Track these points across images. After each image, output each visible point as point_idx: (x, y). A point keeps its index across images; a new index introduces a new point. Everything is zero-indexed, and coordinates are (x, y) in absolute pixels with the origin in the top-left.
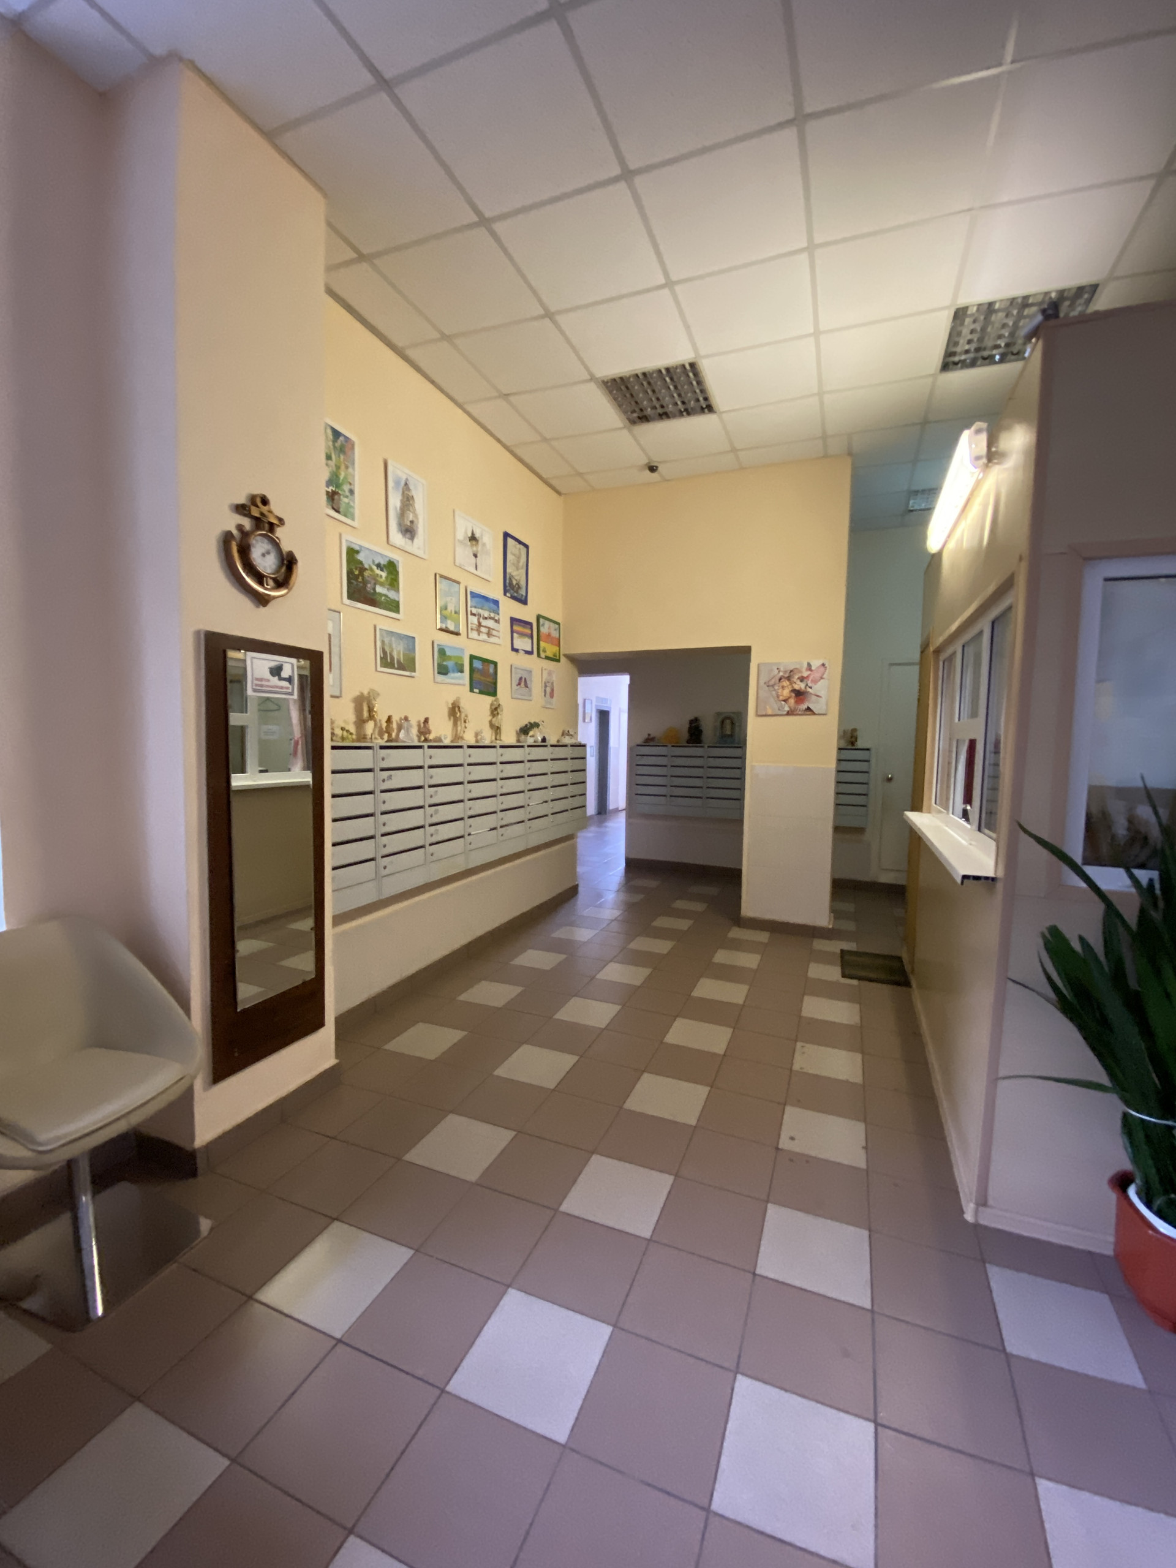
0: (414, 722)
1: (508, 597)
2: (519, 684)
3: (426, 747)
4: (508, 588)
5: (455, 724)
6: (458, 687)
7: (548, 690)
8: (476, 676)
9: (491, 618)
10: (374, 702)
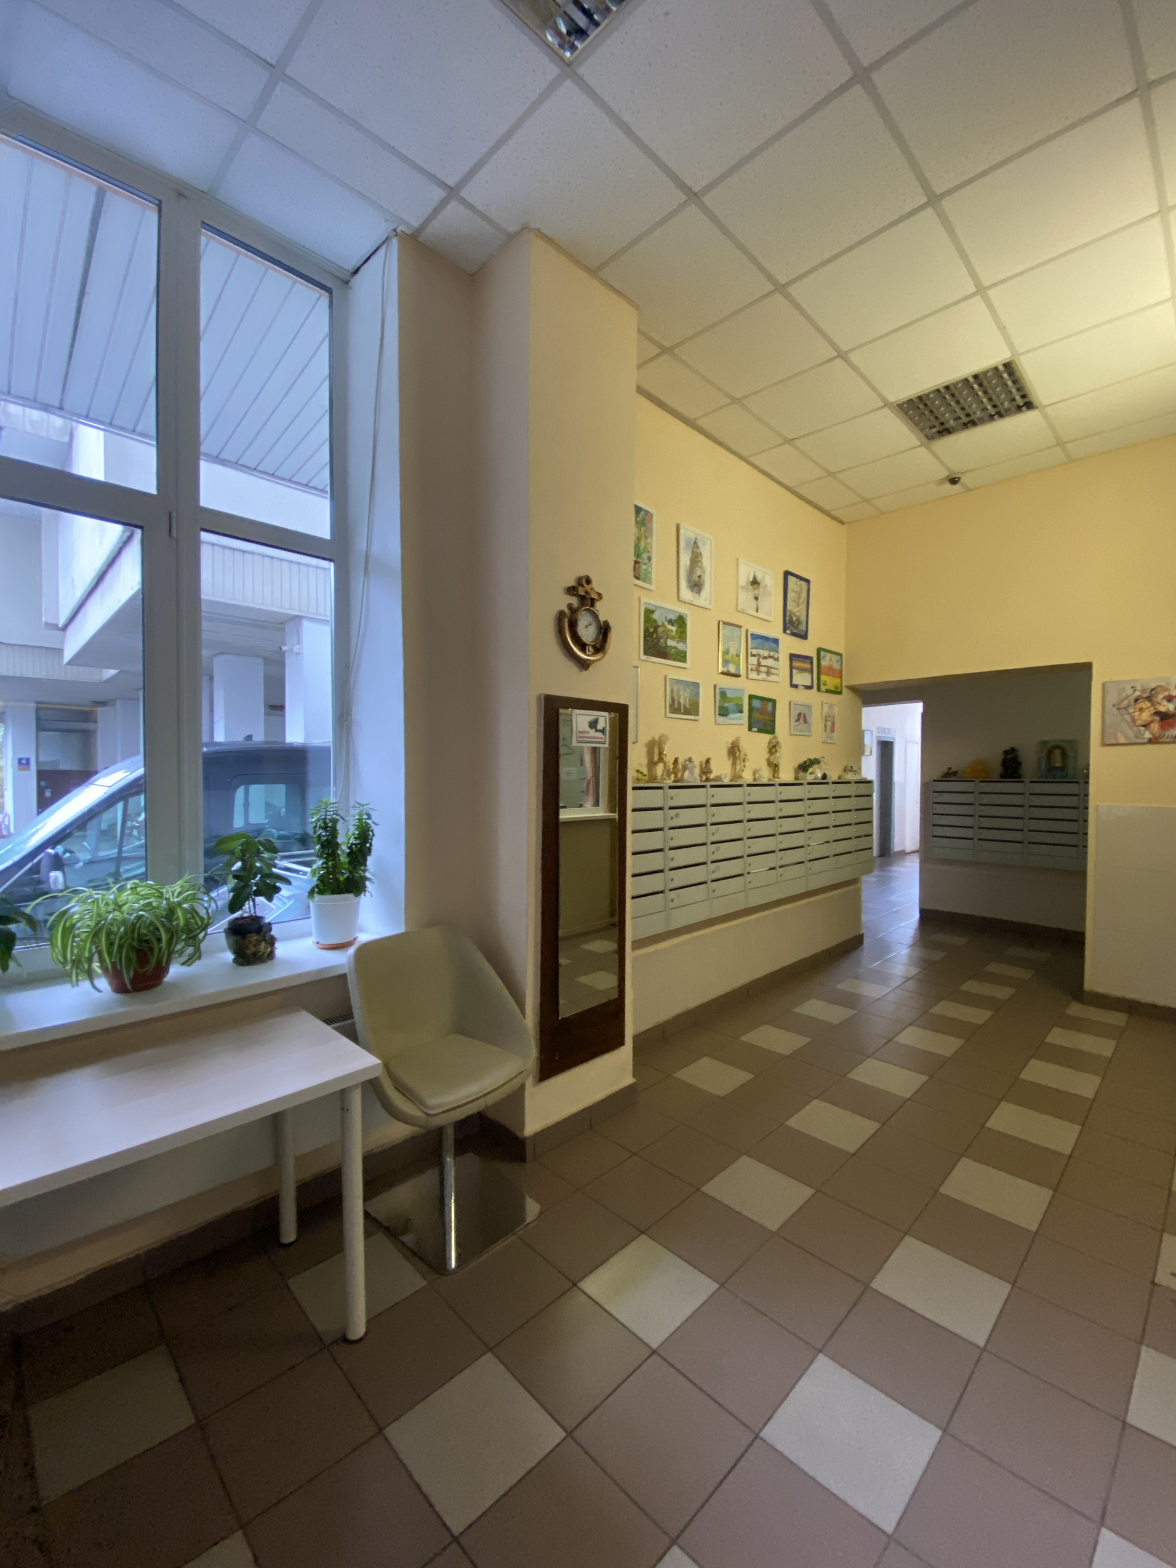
0: (697, 763)
1: (788, 634)
2: (798, 720)
3: (708, 786)
4: (788, 625)
5: (734, 764)
6: (737, 727)
7: (829, 724)
8: (756, 715)
9: (770, 657)
10: (664, 746)
